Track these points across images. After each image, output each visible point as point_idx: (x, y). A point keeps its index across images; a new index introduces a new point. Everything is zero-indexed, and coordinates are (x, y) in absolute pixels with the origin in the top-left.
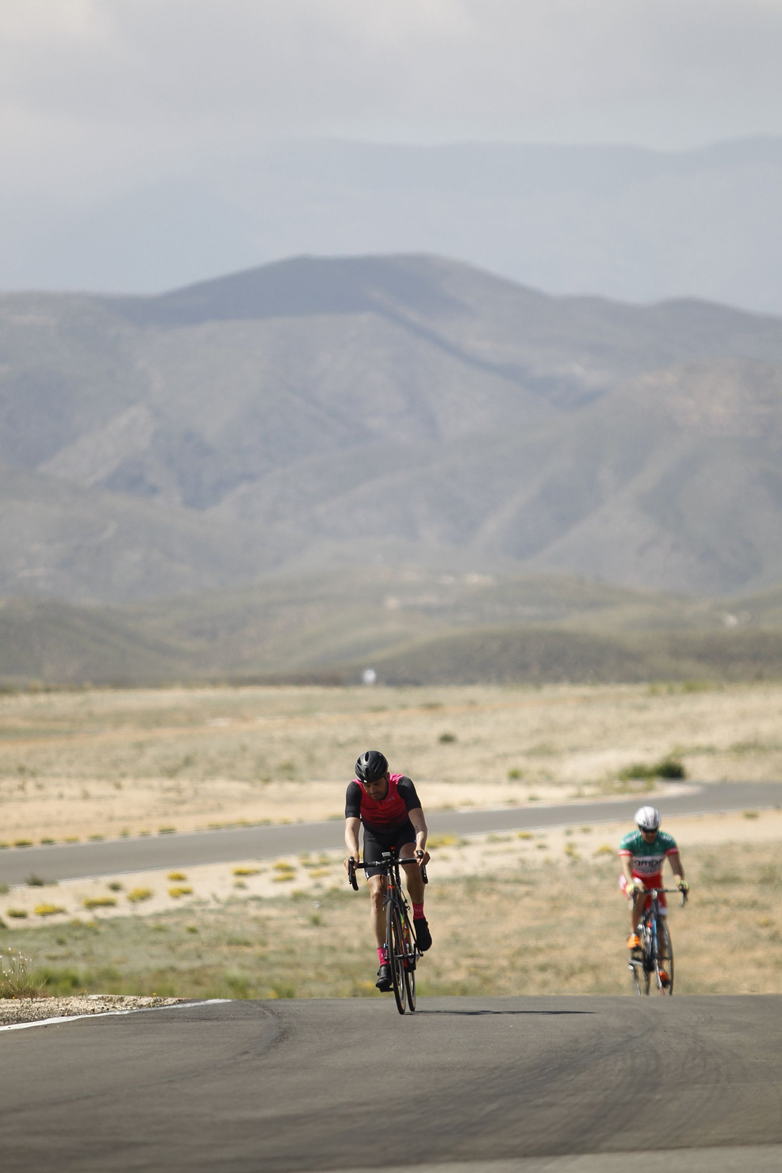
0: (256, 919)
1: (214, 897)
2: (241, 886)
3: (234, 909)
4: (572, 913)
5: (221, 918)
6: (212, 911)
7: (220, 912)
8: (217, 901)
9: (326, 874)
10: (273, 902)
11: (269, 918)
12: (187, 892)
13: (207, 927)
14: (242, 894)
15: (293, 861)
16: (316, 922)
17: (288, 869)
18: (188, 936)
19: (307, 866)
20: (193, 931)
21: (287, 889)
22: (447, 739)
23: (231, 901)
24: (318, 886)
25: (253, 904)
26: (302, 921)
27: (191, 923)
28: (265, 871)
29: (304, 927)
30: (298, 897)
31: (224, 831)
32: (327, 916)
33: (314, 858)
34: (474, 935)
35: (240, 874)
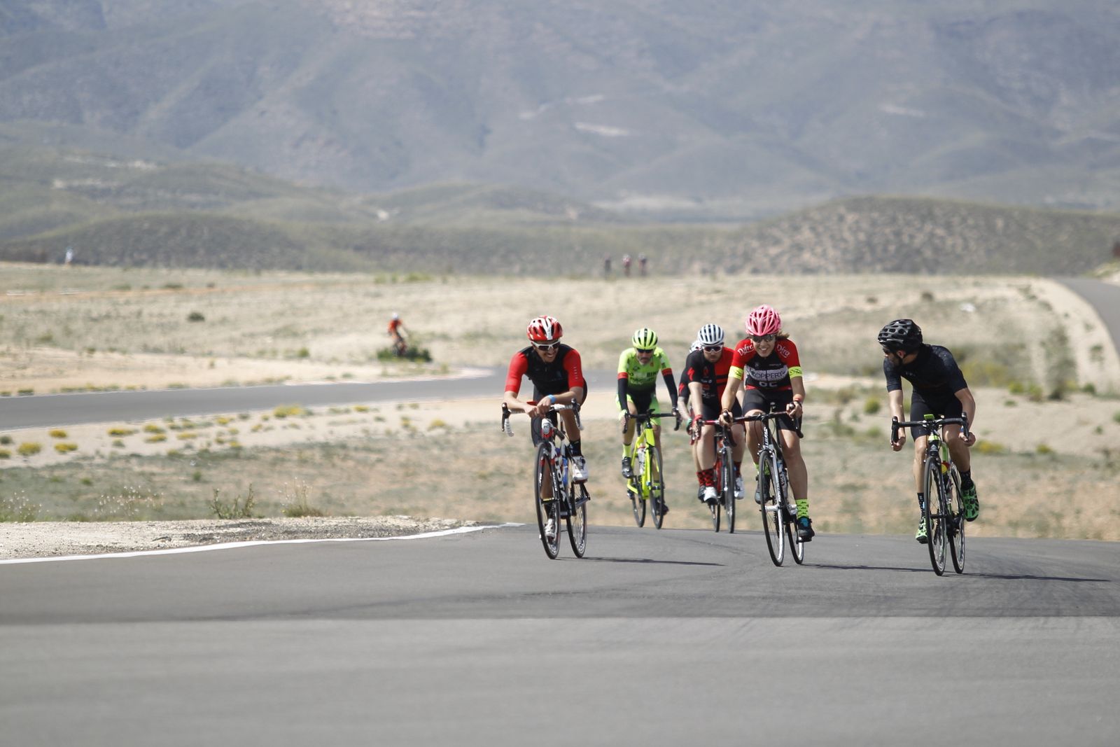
0: (142, 474)
1: (98, 452)
2: (119, 444)
3: (118, 464)
4: (423, 478)
5: (110, 472)
6: (99, 466)
7: (105, 466)
8: (102, 457)
9: (194, 437)
10: (153, 459)
11: (153, 474)
12: (73, 448)
13: (99, 480)
14: (122, 452)
15: (159, 423)
16: (197, 478)
17: (156, 431)
18: (84, 487)
19: (173, 428)
20: (87, 482)
21: (162, 449)
22: (196, 317)
23: (113, 458)
24: (189, 447)
25: (134, 461)
26: (182, 478)
27: (83, 475)
28: (136, 431)
29: (186, 482)
30: (173, 456)
31: (75, 393)
32: (205, 473)
33: (178, 421)
34: (343, 497)
35: (114, 433)
